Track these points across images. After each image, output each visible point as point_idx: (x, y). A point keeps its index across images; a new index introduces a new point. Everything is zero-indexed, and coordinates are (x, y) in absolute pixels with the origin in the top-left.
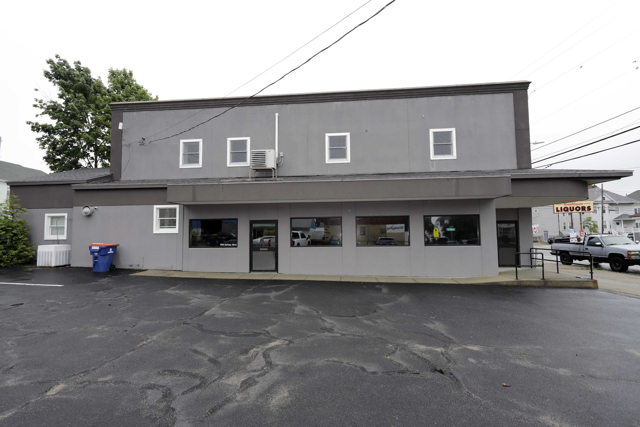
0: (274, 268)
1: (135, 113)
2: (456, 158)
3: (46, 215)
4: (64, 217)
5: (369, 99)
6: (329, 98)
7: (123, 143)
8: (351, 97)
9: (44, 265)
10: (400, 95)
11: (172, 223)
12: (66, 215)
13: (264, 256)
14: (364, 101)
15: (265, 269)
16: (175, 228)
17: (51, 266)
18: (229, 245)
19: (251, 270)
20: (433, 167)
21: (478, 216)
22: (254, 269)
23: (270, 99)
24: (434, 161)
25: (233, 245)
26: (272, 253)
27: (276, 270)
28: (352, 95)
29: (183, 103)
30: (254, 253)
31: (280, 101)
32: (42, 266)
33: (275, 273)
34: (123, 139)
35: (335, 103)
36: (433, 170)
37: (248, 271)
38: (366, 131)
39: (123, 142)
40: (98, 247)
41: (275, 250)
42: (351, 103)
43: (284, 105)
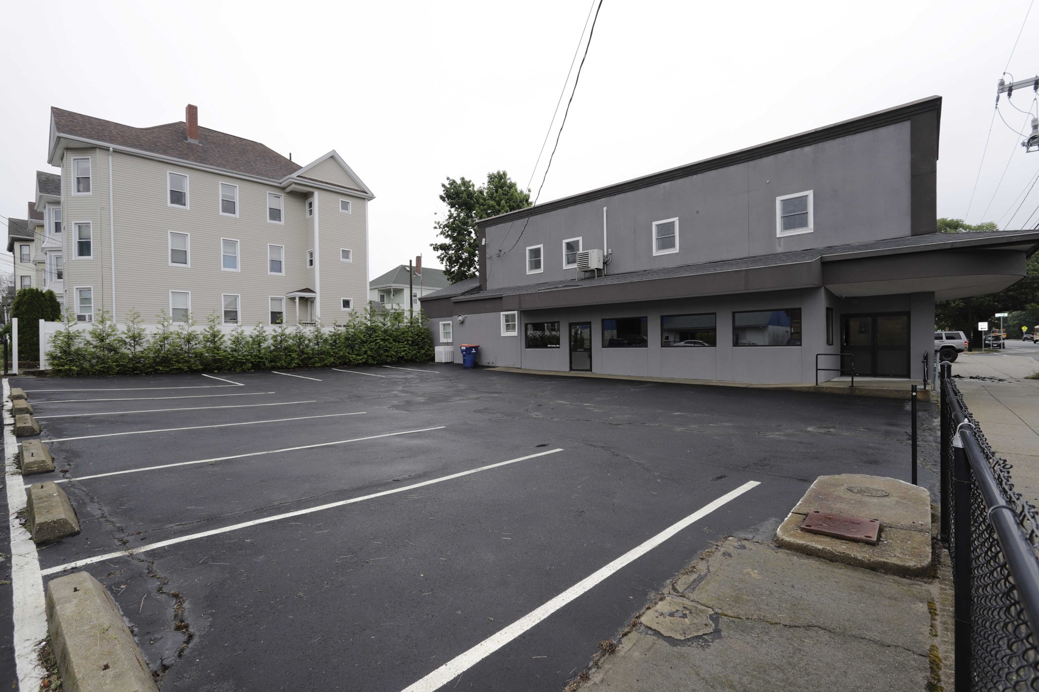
0: (589, 367)
1: (494, 227)
2: (812, 231)
3: (441, 323)
4: (450, 324)
5: (701, 172)
6: (656, 181)
7: (487, 256)
8: (680, 174)
10: (739, 159)
11: (513, 327)
12: (451, 322)
13: (580, 355)
14: (695, 176)
15: (582, 368)
16: (516, 331)
17: (443, 362)
18: (555, 346)
19: (571, 369)
20: (780, 246)
21: (800, 309)
22: (573, 368)
23: (598, 193)
24: (782, 239)
25: (557, 346)
26: (586, 354)
27: (591, 370)
28: (680, 171)
30: (573, 353)
31: (607, 193)
32: (438, 361)
33: (590, 372)
34: (487, 252)
35: (663, 184)
36: (780, 250)
37: (568, 370)
38: (697, 212)
40: (465, 347)
41: (589, 350)
42: (680, 181)
43: (612, 197)
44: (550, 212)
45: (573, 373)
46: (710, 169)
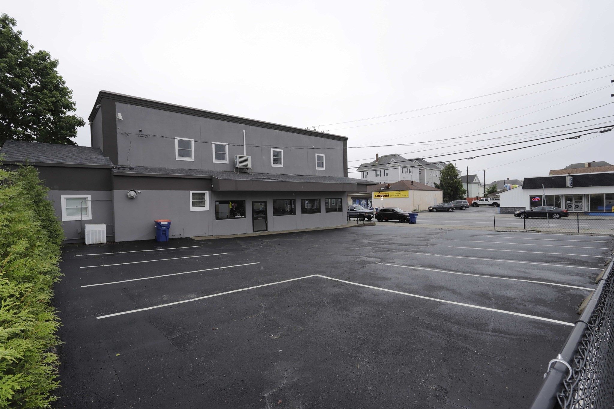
0: (265, 229)
1: (129, 106)
2: (325, 170)
3: (63, 197)
4: (85, 199)
6: (273, 127)
8: (283, 129)
9: (94, 243)
10: (304, 133)
11: (202, 204)
12: (89, 197)
13: (260, 222)
14: (289, 133)
15: (261, 230)
16: (205, 207)
17: (103, 242)
18: (240, 217)
19: (254, 231)
20: (317, 173)
21: (341, 199)
22: (255, 230)
23: (240, 120)
24: (317, 170)
25: (242, 216)
26: (264, 220)
27: (267, 230)
28: (284, 128)
29: (177, 108)
30: (254, 220)
31: (246, 122)
32: (92, 243)
33: (266, 231)
34: (118, 127)
35: (275, 130)
36: (317, 175)
37: (252, 231)
38: (290, 150)
39: (118, 130)
40: (167, 223)
41: (266, 218)
42: (283, 132)
43: (248, 126)
44: (199, 117)
45: (256, 233)
46: (295, 132)
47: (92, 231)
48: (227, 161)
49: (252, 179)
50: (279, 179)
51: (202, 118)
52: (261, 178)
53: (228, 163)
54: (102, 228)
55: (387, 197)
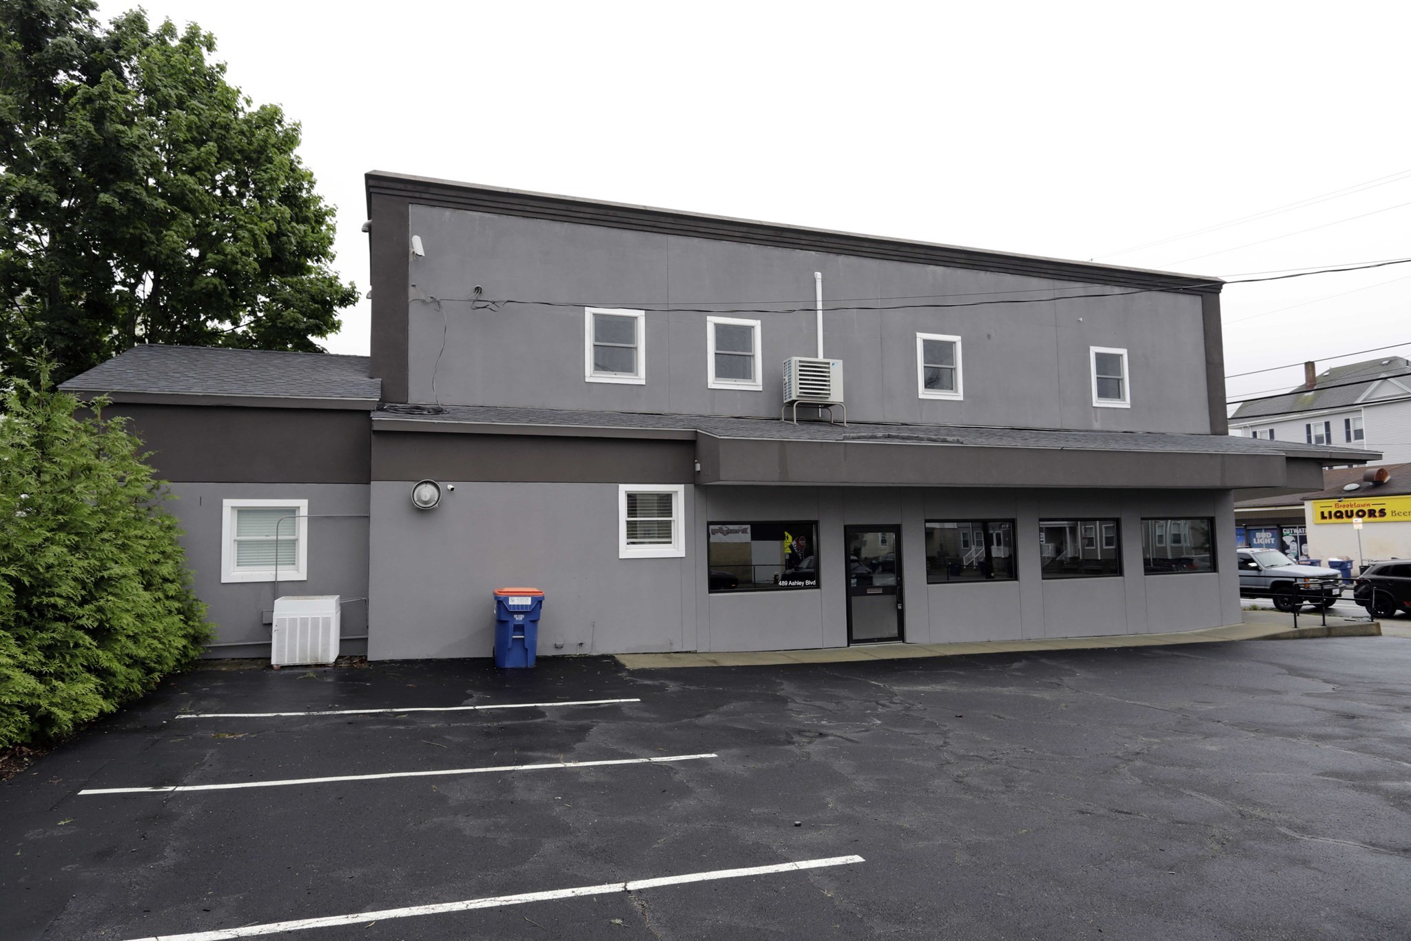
0: (895, 632)
1: (448, 213)
2: (1129, 407)
3: (228, 504)
4: (293, 511)
5: (992, 269)
6: (923, 256)
7: (412, 293)
8: (962, 261)
9: (297, 662)
10: (1043, 271)
11: (663, 533)
12: (303, 505)
13: (875, 605)
14: (982, 274)
15: (879, 636)
17: (324, 662)
19: (851, 640)
20: (1097, 421)
21: (1212, 519)
22: (855, 637)
23: (803, 237)
24: (1099, 410)
25: (808, 583)
26: (890, 599)
27: (901, 636)
28: (963, 256)
29: (591, 210)
31: (824, 244)
32: (291, 663)
33: (899, 644)
34: (411, 282)
35: (932, 267)
36: (1097, 426)
37: (843, 641)
38: (989, 336)
39: (412, 291)
40: (530, 598)
41: (897, 591)
43: (832, 256)
44: (665, 236)
45: (858, 650)
46: (1006, 270)
47: (293, 621)
48: (757, 383)
49: (845, 438)
50: (949, 439)
51: (672, 239)
52: (880, 434)
53: (760, 389)
54: (327, 609)
55: (1378, 519)
